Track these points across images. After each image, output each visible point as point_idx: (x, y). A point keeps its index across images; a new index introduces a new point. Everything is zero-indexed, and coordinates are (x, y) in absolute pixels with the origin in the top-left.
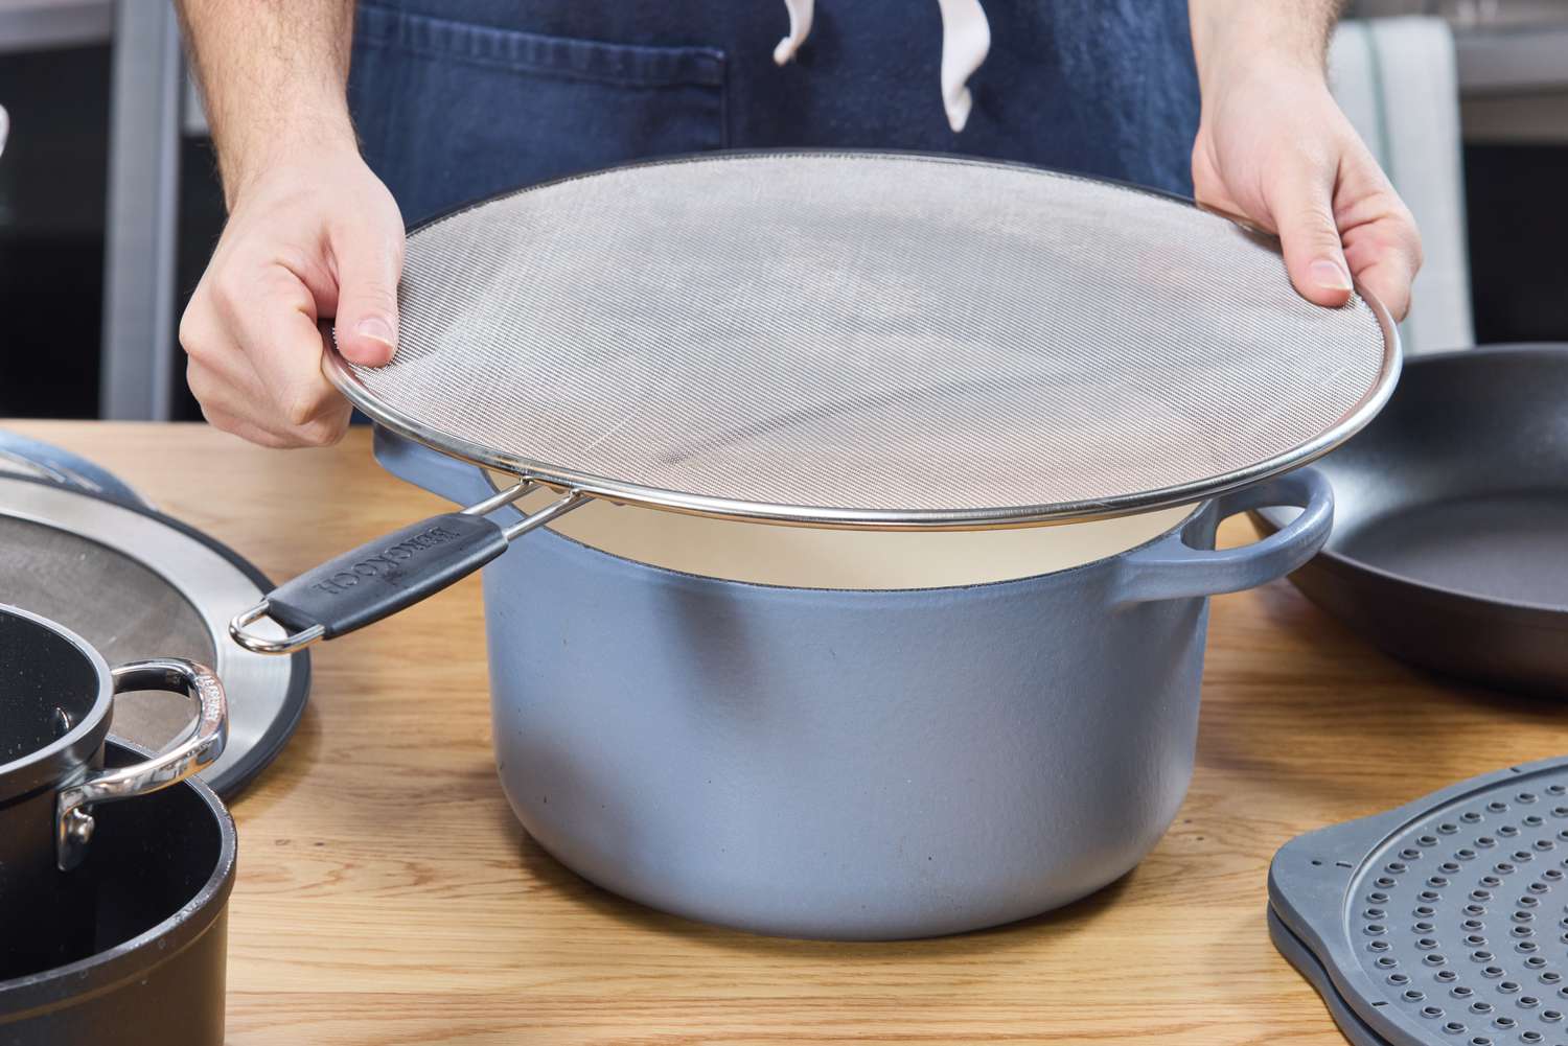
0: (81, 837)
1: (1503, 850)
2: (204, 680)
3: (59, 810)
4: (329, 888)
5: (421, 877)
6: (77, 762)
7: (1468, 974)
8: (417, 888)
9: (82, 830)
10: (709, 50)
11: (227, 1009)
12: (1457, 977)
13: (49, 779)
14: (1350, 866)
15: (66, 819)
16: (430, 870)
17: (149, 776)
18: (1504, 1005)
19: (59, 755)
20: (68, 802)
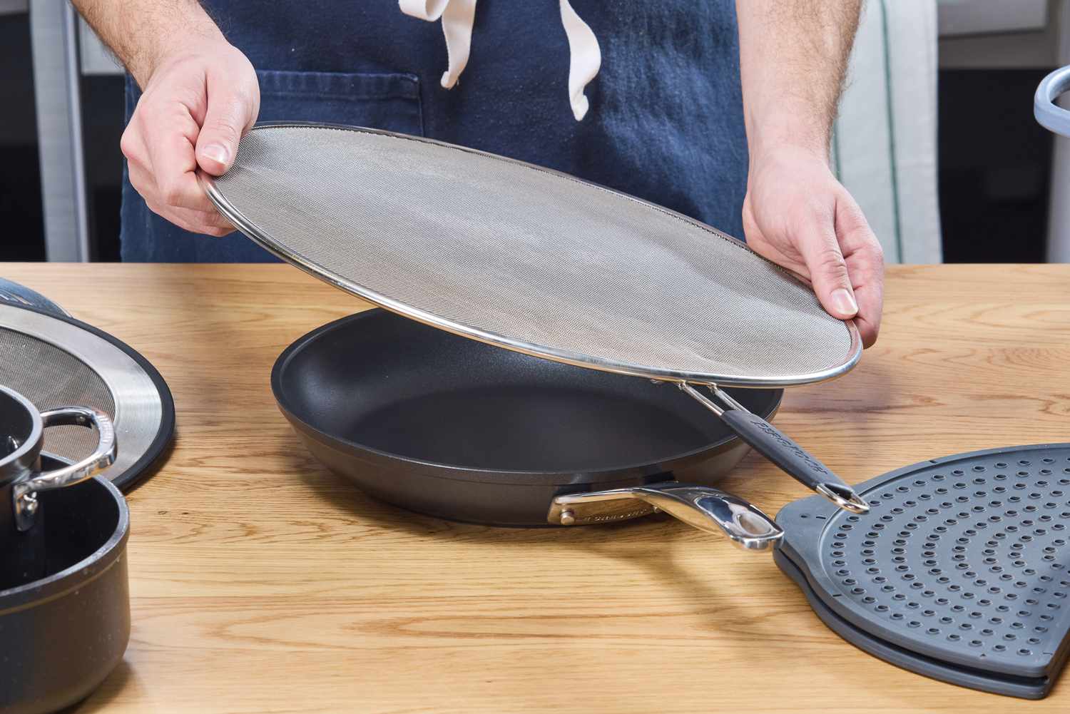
0: (29, 512)
1: (921, 508)
2: (101, 419)
3: (14, 496)
4: (192, 538)
5: (250, 531)
6: (23, 468)
7: (893, 578)
8: (248, 538)
9: (30, 507)
10: (409, 76)
11: (131, 607)
12: (886, 580)
13: (6, 478)
14: (825, 518)
15: (19, 501)
16: (254, 527)
17: (70, 475)
18: (915, 595)
19: (10, 465)
20: (19, 492)
